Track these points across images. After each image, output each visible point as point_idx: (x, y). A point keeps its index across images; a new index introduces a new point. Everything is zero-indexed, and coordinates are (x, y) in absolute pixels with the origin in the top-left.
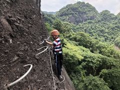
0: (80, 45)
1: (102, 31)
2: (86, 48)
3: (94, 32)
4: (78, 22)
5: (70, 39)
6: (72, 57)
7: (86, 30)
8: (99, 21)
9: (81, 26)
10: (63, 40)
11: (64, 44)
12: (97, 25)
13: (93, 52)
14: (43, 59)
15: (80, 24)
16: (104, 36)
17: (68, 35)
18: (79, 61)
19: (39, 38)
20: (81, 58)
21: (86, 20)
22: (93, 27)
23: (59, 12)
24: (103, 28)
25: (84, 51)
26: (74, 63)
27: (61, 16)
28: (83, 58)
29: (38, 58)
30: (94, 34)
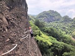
0: (50, 35)
1: (64, 28)
2: (54, 37)
3: (59, 28)
4: (49, 22)
5: (44, 32)
6: (45, 43)
7: (54, 27)
8: (62, 22)
9: (51, 24)
10: (40, 32)
11: (40, 34)
12: (61, 24)
13: (58, 41)
14: (24, 42)
15: (51, 23)
16: (65, 31)
17: (43, 29)
18: (49, 46)
19: (24, 30)
20: (51, 44)
21: (54, 21)
22: (59, 25)
23: (39, 15)
24: (65, 26)
25: (52, 39)
26: (46, 47)
27: (40, 17)
28: (52, 44)
29: (21, 41)
30: (59, 29)
